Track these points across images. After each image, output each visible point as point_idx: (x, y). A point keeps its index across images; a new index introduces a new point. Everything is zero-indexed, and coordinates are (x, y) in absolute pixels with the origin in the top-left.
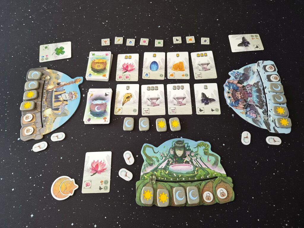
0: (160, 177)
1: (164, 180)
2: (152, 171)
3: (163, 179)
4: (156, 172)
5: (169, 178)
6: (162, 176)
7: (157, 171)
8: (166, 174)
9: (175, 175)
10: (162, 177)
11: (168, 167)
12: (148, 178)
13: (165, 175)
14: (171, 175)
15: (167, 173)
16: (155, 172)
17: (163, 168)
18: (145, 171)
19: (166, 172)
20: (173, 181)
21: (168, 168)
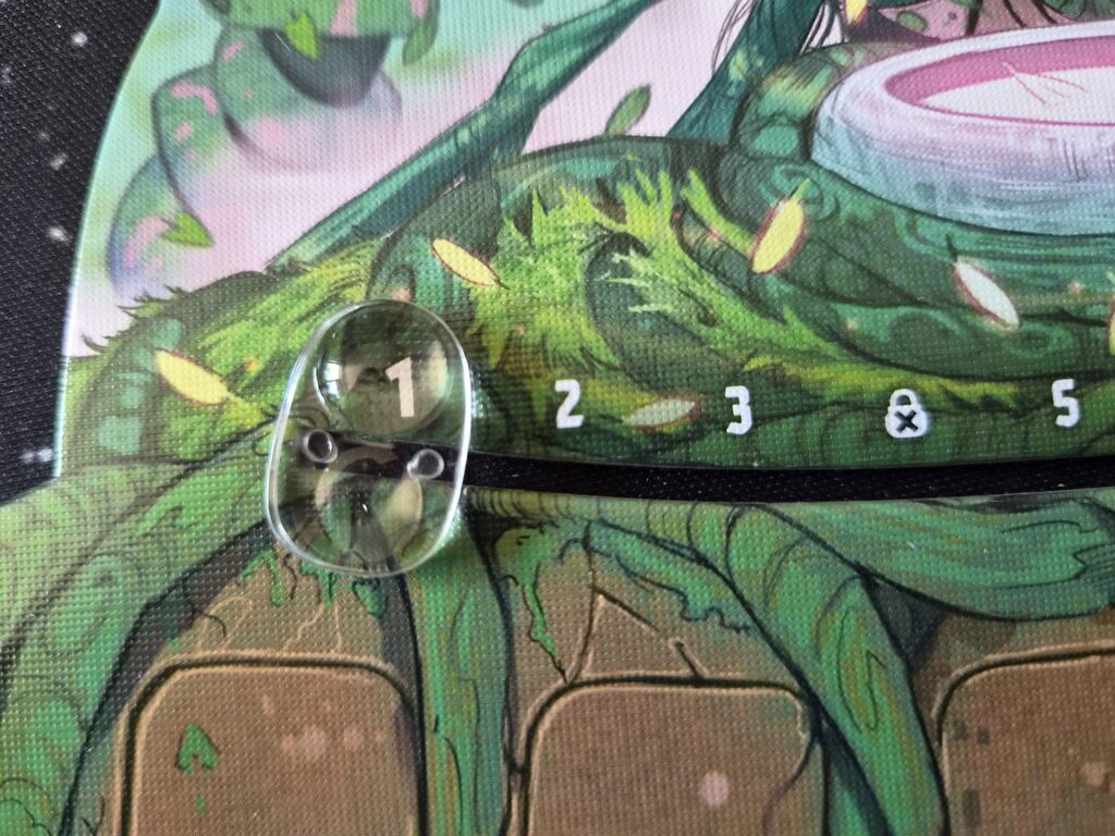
0: (584, 366)
1: (707, 452)
2: (363, 233)
3: (667, 412)
4: (484, 249)
5: (848, 377)
6: (636, 341)
7: (494, 221)
8: (752, 293)
9: (998, 305)
10: (652, 378)
11: (784, 92)
12: (245, 412)
13: (730, 309)
14: (879, 292)
15: (772, 250)
16: (450, 253)
17: (658, 122)
18: (173, 232)
19: (755, 226)
20: (942, 453)
21: (806, 126)
